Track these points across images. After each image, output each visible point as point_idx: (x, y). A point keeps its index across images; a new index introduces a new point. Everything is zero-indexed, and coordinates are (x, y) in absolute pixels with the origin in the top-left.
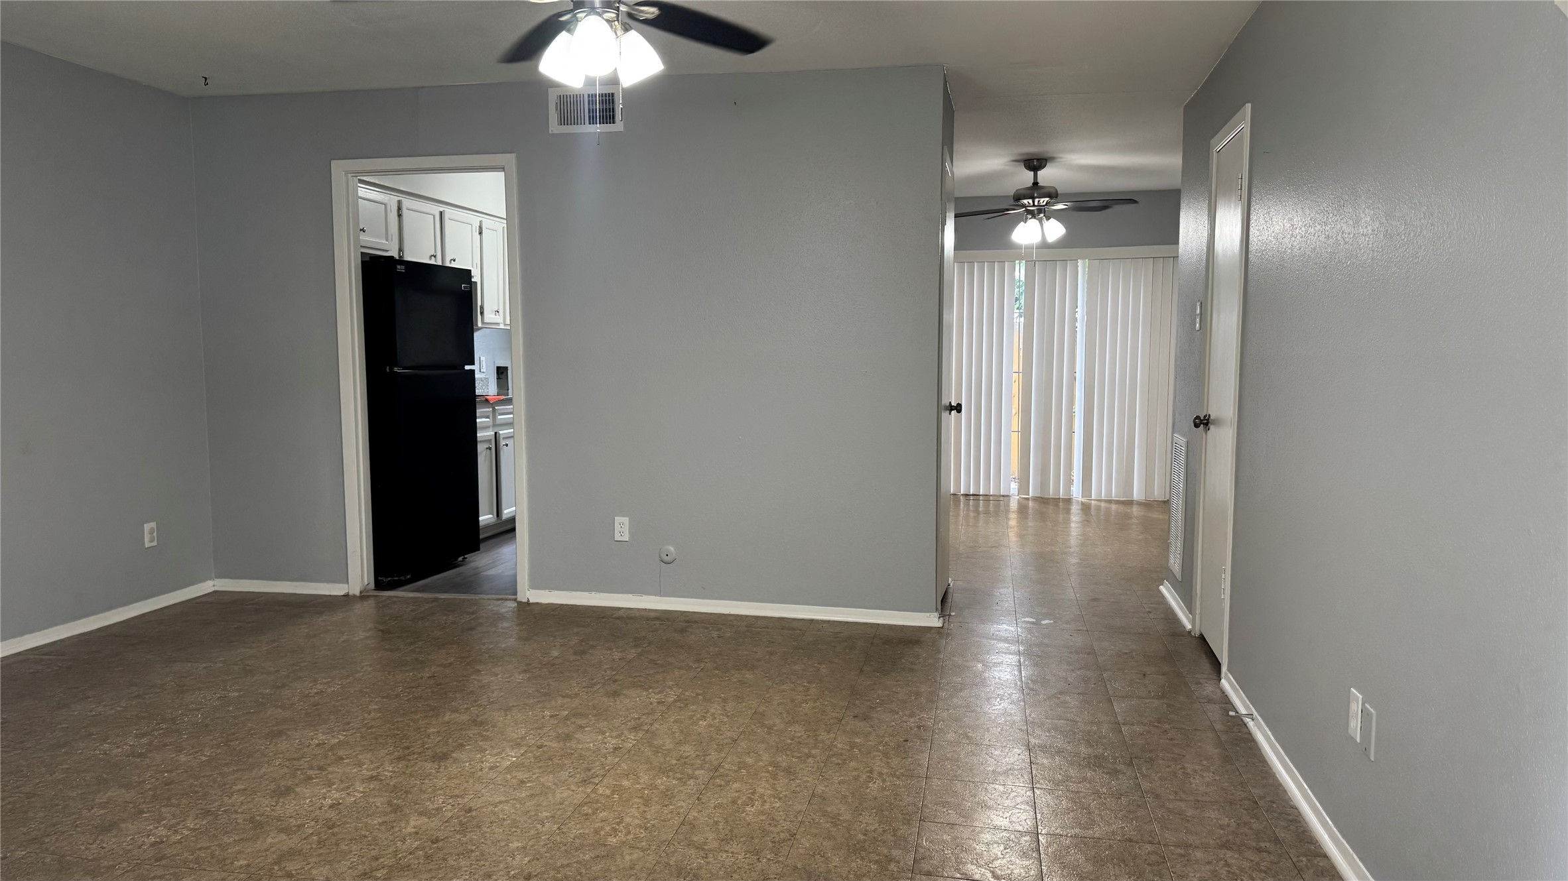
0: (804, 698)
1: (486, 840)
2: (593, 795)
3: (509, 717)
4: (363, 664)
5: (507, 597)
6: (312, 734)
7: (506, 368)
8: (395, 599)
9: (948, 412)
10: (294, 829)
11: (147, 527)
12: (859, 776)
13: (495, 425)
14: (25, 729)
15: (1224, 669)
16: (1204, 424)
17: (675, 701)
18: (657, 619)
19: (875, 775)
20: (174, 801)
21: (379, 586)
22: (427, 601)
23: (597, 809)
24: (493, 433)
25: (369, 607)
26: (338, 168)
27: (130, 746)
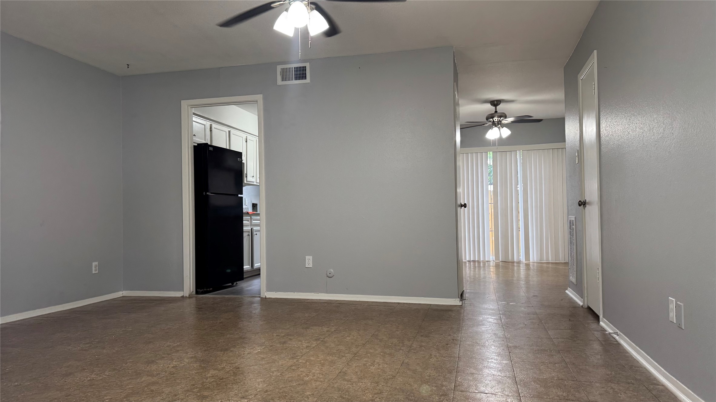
0: (397, 329)
1: (246, 378)
2: (297, 363)
3: (257, 336)
4: (189, 319)
5: (256, 296)
6: (165, 342)
7: (257, 204)
8: (204, 298)
9: (460, 207)
10: (155, 375)
11: (94, 264)
12: (425, 356)
13: (251, 225)
14: (34, 342)
15: (601, 317)
16: (583, 204)
17: (335, 331)
18: (325, 303)
19: (433, 356)
20: (100, 366)
21: (197, 293)
22: (219, 298)
23: (299, 368)
24: (250, 228)
25: (193, 300)
26: (184, 104)
27: (81, 347)
